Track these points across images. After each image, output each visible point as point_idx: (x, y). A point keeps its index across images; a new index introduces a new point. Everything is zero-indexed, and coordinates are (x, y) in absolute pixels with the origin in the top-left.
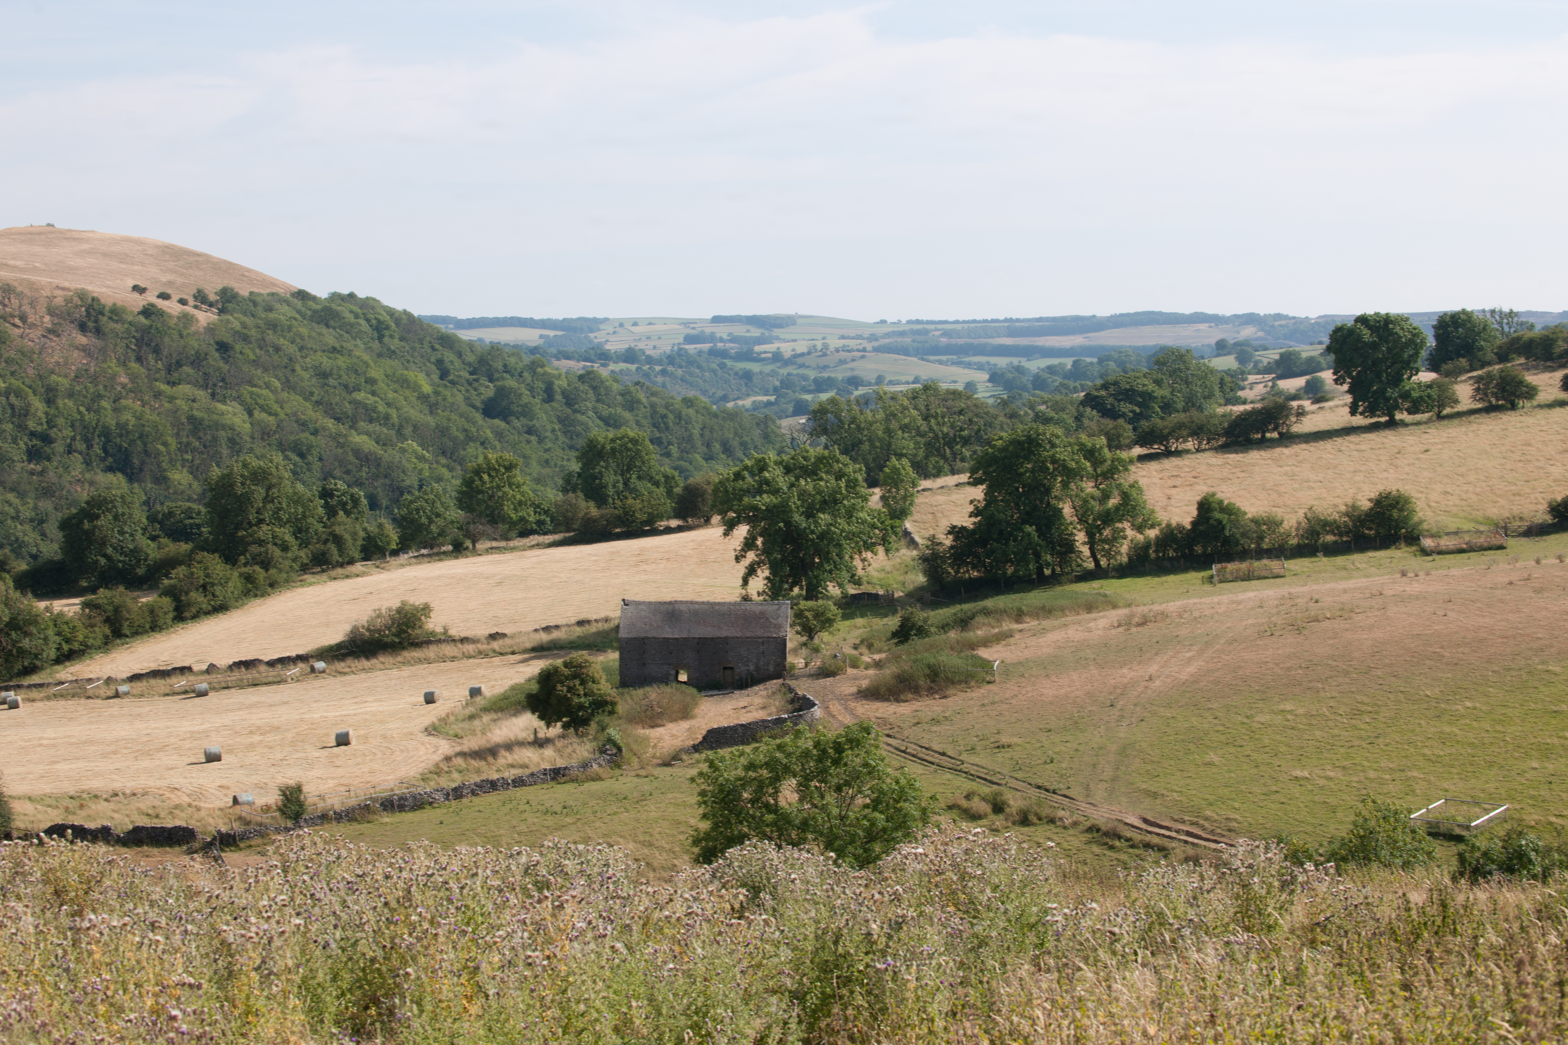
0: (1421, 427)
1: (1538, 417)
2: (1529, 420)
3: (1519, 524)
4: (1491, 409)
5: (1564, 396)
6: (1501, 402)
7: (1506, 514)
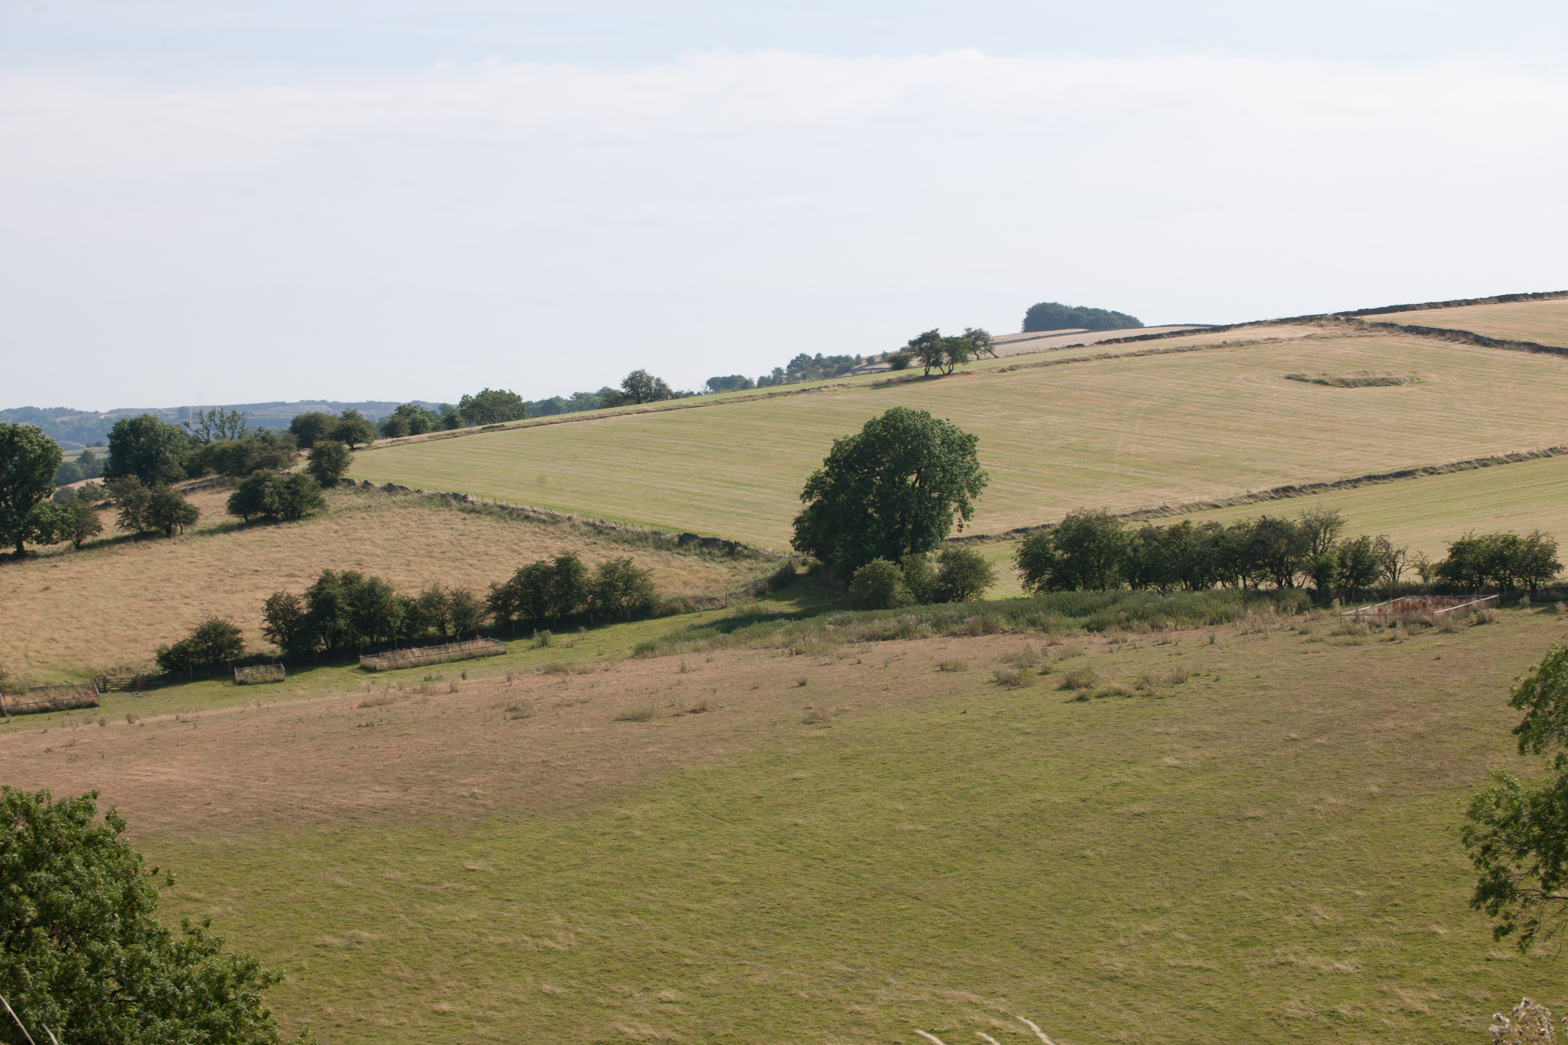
0: (53, 559)
1: (194, 545)
2: (183, 549)
3: (124, 676)
4: (142, 536)
5: (235, 520)
6: (153, 528)
7: (112, 664)
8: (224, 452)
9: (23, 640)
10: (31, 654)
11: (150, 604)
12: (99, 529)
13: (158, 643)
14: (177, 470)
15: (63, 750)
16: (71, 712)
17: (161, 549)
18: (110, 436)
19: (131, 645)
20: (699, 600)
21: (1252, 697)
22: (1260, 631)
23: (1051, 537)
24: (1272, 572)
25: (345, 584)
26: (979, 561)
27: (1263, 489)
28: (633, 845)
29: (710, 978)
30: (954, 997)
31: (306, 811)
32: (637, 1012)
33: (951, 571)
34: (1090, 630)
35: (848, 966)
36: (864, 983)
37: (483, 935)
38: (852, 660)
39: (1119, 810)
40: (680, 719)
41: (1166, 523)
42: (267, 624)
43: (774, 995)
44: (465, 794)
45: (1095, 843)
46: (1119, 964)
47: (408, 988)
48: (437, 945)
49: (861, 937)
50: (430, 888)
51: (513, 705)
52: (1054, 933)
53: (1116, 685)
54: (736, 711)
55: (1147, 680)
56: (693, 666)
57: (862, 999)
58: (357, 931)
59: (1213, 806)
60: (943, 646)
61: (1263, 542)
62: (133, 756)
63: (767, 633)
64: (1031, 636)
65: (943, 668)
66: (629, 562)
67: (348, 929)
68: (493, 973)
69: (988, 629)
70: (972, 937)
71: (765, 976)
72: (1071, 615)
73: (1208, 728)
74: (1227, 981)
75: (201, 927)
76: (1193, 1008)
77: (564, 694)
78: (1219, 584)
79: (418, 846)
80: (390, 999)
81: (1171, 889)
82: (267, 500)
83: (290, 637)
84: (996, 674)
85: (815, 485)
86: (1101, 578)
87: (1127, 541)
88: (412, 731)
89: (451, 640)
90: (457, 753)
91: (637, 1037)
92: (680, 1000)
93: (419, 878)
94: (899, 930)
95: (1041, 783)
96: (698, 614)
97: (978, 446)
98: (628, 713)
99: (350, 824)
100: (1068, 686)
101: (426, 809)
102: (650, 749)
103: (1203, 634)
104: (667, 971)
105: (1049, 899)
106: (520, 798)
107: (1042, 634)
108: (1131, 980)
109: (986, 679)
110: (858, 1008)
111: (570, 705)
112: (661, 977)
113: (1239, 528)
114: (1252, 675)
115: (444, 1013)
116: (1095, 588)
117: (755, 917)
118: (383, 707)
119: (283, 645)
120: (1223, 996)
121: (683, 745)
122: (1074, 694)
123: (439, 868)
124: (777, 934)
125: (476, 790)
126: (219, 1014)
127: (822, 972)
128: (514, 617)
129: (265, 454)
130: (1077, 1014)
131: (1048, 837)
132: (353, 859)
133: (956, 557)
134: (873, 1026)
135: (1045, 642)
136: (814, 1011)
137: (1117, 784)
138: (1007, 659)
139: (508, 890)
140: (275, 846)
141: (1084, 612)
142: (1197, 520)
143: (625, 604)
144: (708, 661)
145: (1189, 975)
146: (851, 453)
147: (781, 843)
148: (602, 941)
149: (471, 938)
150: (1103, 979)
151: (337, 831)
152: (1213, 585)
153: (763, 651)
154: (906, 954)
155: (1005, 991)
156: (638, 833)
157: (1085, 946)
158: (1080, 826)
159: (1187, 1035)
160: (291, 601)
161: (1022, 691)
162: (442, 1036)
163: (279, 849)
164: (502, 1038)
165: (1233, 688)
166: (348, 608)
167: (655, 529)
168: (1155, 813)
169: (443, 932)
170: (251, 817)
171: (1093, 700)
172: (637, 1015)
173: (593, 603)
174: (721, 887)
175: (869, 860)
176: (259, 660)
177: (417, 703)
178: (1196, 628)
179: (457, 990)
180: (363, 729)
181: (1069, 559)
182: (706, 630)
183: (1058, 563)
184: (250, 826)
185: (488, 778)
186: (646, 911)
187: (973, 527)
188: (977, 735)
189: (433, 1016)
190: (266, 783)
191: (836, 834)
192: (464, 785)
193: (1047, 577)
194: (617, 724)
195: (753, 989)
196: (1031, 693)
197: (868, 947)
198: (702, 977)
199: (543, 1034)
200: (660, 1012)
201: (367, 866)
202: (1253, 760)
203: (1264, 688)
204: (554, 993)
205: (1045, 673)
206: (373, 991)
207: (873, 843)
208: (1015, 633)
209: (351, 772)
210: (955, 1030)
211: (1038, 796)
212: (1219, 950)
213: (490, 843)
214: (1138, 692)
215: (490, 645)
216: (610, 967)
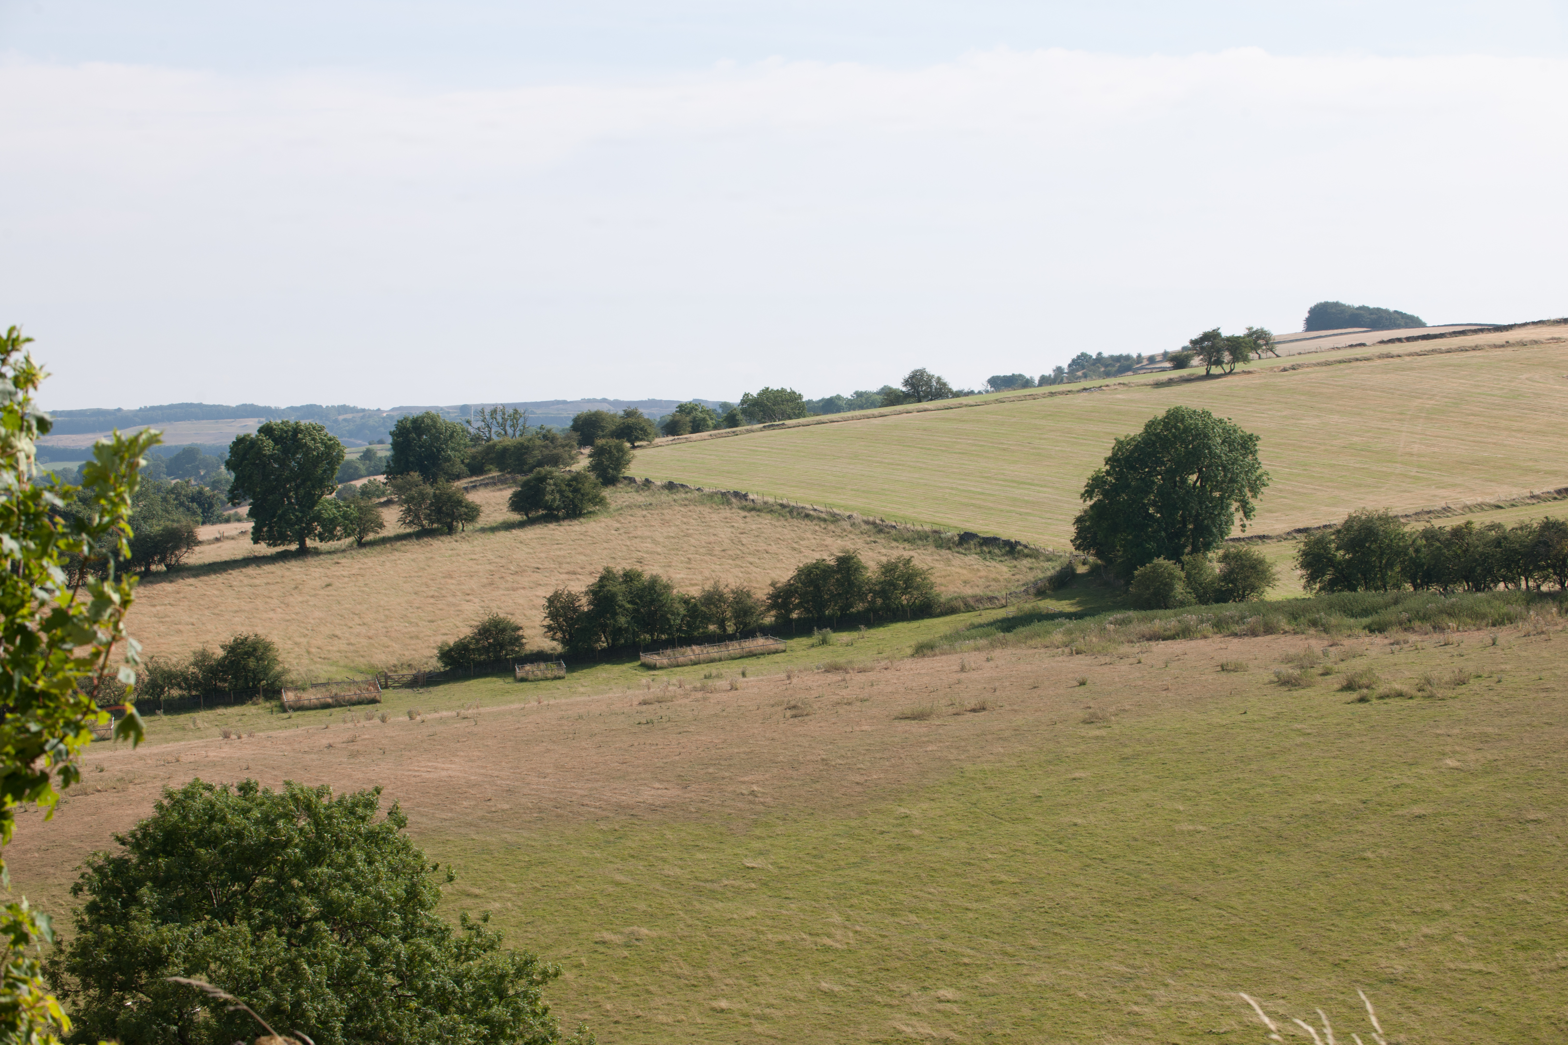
0: (335, 556)
1: (476, 543)
2: (465, 547)
3: (405, 672)
4: (424, 534)
5: (516, 517)
6: (435, 526)
7: (393, 661)
8: (505, 450)
9: (305, 636)
10: (313, 650)
11: (432, 601)
12: (381, 526)
13: (440, 639)
14: (459, 467)
15: (344, 745)
16: (353, 708)
17: (441, 546)
18: (392, 434)
19: (413, 642)
20: (979, 599)
21: (1534, 699)
22: (1543, 632)
23: (1333, 537)
24: (1555, 573)
25: (625, 582)
26: (1261, 562)
27: (1545, 490)
28: (911, 843)
29: (989, 978)
30: (1232, 999)
31: (586, 808)
32: (916, 1010)
33: (1232, 572)
34: (1372, 631)
35: (1128, 966)
36: (1143, 984)
37: (763, 933)
38: (1132, 660)
39: (1399, 813)
40: (960, 718)
41: (1448, 524)
42: (548, 622)
43: (1052, 995)
44: (744, 792)
45: (1376, 844)
46: (1399, 966)
47: (687, 985)
48: (716, 943)
49: (1140, 938)
50: (709, 886)
51: (793, 703)
52: (1334, 935)
53: (1397, 686)
54: (1016, 711)
55: (1428, 682)
56: (973, 666)
57: (1140, 999)
58: (635, 928)
59: (1494, 809)
60: (1223, 646)
61: (1545, 543)
62: (414, 752)
63: (1048, 632)
64: (1312, 636)
65: (1223, 668)
66: (909, 561)
67: (628, 926)
68: (771, 971)
69: (1269, 630)
70: (1251, 938)
71: (1043, 976)
72: (1353, 616)
73: (1490, 730)
74: (1507, 984)
75: (480, 923)
76: (1472, 1012)
77: (844, 692)
78: (1501, 585)
79: (697, 843)
80: (669, 996)
81: (1451, 892)
82: (548, 497)
83: (570, 635)
84: (1277, 674)
85: (1095, 485)
86: (1383, 578)
87: (1409, 542)
88: (692, 728)
89: (731, 638)
90: (736, 750)
91: (914, 1036)
92: (957, 999)
93: (698, 875)
94: (1178, 931)
95: (1321, 784)
96: (978, 613)
97: (1260, 446)
98: (908, 712)
99: (630, 821)
100: (1349, 687)
101: (705, 806)
102: (929, 748)
103: (1485, 635)
104: (944, 970)
105: (1329, 901)
106: (799, 796)
107: (1323, 635)
108: (1411, 983)
109: (1266, 680)
110: (1136, 1008)
111: (850, 704)
112: (939, 976)
113: (1521, 528)
114: (1535, 676)
115: (722, 1011)
116: (1376, 589)
117: (1034, 917)
118: (662, 705)
119: (564, 642)
120: (1503, 999)
121: (963, 744)
122: (1355, 695)
123: (718, 866)
124: (1056, 934)
125: (755, 788)
126: (498, 1011)
127: (1101, 972)
128: (794, 615)
129: (546, 452)
130: (1356, 1017)
131: (1328, 839)
132: (633, 856)
133: (1238, 557)
134: (1151, 1027)
135: (1326, 643)
136: (1092, 1012)
137: (1398, 786)
138: (1288, 660)
139: (787, 888)
140: (555, 843)
141: (1365, 613)
142: (1480, 521)
143: (905, 602)
144: (988, 660)
145: (1469, 978)
146: (1132, 452)
147: (1060, 843)
148: (880, 940)
149: (749, 936)
150: (1383, 981)
151: (617, 827)
152: (1496, 586)
153: (1043, 650)
154: (1184, 955)
155: (1284, 992)
156: (917, 832)
157: (1364, 948)
158: (1360, 828)
159: (1466, 1038)
160: (572, 599)
161: (1302, 691)
162: (720, 1033)
163: (559, 846)
164: (780, 1036)
165: (1515, 690)
166: (628, 606)
167: (936, 528)
168: (1436, 815)
169: (721, 929)
170: (531, 813)
171: (1374, 701)
172: (915, 1014)
173: (873, 602)
174: (1000, 886)
175: (1149, 861)
176: (540, 657)
177: (697, 701)
178: (1479, 629)
179: (735, 988)
180: (643, 726)
181: (1351, 559)
182: (985, 629)
183: (1340, 563)
184: (530, 822)
185: (767, 776)
186: (925, 910)
187: (1256, 527)
188: (1258, 736)
189: (711, 1013)
190: (547, 780)
191: (1115, 834)
192: (743, 783)
193: (1327, 577)
194: (896, 722)
195: (1031, 989)
196: (1312, 694)
197: (1147, 948)
198: (980, 976)
199: (821, 1032)
200: (938, 1011)
201: (646, 863)
202: (1535, 762)
203: (1546, 690)
204: (833, 991)
205: (1326, 673)
206: (652, 988)
207: (1153, 843)
208: (1296, 633)
209: (630, 769)
210: (1233, 1031)
211: (1319, 798)
212: (1499, 953)
213: (768, 841)
214: (1420, 694)
215: (770, 643)
216: (888, 966)
